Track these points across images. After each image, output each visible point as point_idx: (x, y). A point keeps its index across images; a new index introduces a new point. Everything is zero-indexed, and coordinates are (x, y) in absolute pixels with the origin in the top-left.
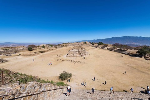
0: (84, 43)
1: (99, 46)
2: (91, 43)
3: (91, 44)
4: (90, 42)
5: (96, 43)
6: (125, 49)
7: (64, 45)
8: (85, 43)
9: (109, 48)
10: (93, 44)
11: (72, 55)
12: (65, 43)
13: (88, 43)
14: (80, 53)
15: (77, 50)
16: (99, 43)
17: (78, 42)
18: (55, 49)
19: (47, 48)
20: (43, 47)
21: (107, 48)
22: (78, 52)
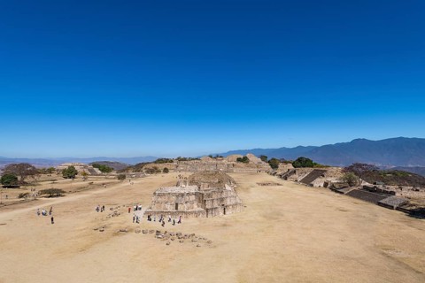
0: (239, 160)
1: (295, 172)
2: (268, 159)
3: (267, 166)
4: (263, 158)
5: (286, 163)
6: (392, 188)
7: (158, 165)
8: (244, 160)
9: (333, 180)
10: (274, 164)
11: (170, 208)
12: (166, 161)
13: (254, 159)
14: (201, 198)
15: (193, 189)
16: (300, 160)
17: (217, 157)
18: (114, 184)
19: (85, 179)
20: (70, 173)
21: (324, 180)
22: (193, 197)
